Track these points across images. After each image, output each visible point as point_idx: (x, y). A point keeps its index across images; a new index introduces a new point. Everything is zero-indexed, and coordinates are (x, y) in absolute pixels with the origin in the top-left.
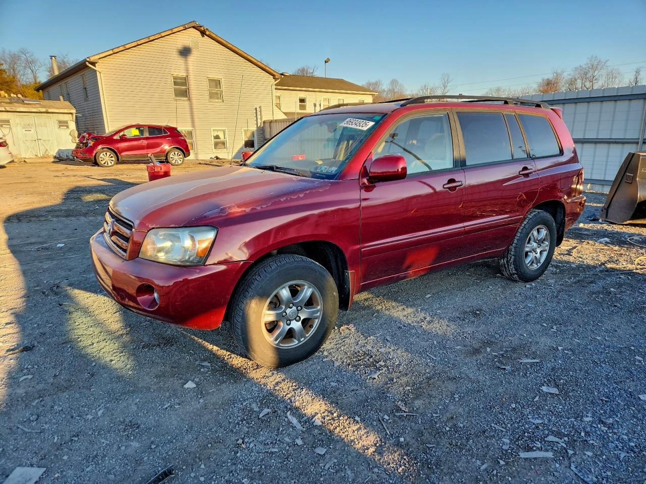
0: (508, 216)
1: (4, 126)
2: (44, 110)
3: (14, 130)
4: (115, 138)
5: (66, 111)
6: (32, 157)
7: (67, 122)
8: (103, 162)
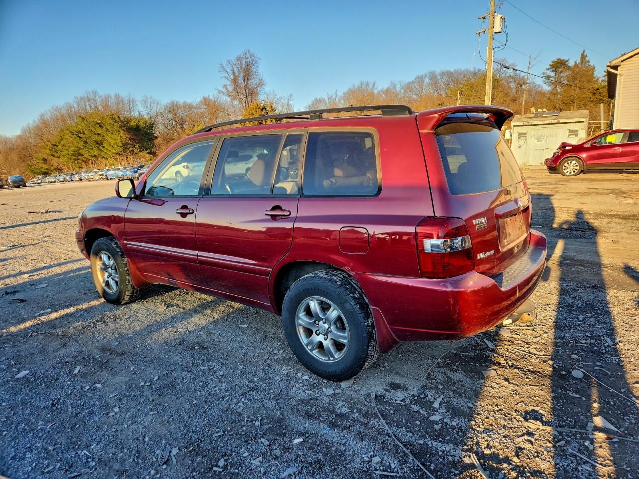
0: (255, 263)
1: (521, 138)
2: (556, 121)
3: (528, 141)
4: (585, 146)
5: (576, 120)
6: (537, 164)
7: (577, 131)
8: (565, 171)
